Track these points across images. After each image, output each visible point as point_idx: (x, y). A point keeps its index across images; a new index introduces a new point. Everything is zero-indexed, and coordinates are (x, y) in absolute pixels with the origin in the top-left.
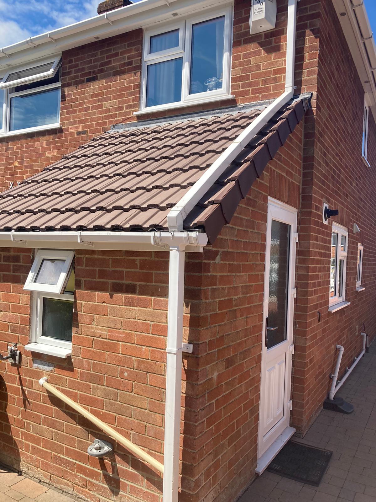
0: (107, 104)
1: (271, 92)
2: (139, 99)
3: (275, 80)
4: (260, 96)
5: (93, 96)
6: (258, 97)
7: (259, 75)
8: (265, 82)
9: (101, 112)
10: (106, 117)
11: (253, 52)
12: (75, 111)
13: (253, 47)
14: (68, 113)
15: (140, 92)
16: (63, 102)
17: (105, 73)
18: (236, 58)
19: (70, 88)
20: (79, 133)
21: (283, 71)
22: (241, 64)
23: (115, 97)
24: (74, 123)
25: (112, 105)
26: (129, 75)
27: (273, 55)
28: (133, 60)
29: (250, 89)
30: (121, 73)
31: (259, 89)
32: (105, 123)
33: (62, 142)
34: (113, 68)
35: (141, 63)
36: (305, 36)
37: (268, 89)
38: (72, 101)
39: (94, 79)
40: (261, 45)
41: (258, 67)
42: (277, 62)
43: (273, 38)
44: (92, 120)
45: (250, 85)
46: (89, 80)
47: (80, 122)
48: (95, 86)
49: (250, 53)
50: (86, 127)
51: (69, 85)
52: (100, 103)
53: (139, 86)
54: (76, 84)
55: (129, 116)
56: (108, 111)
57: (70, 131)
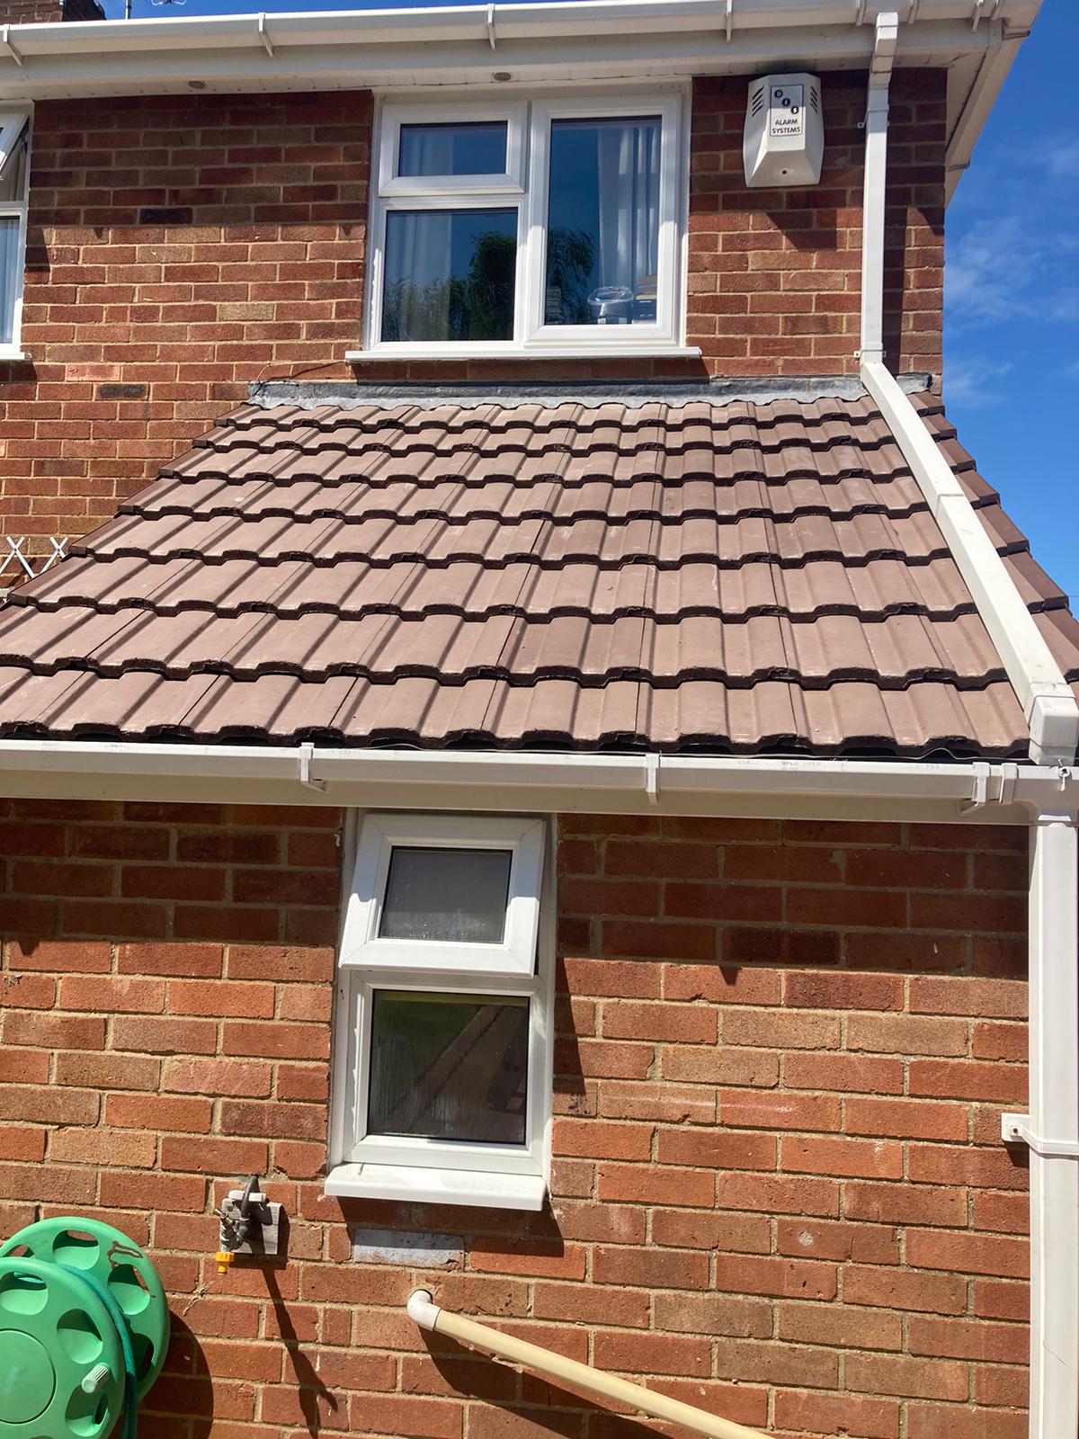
0: (230, 311)
1: (812, 357)
2: (362, 310)
3: (824, 325)
4: (780, 362)
5: (171, 274)
6: (772, 363)
7: (775, 305)
8: (794, 325)
9: (209, 333)
10: (226, 353)
11: (757, 237)
12: (94, 315)
13: (752, 224)
14: (57, 315)
15: (363, 290)
16: (34, 275)
17: (223, 205)
18: (699, 244)
19: (68, 231)
20: (109, 392)
21: (855, 303)
22: (717, 264)
23: (263, 292)
24: (90, 354)
25: (252, 314)
26: (322, 229)
27: (815, 256)
28: (339, 183)
29: (749, 337)
30: (293, 217)
31: (775, 342)
32: (226, 373)
33: (34, 412)
34: (259, 195)
35: (367, 199)
36: (904, 223)
37: (801, 347)
38: (80, 276)
39: (178, 219)
40: (780, 221)
41: (772, 282)
42: (826, 276)
43: (814, 211)
44: (168, 354)
45: (748, 327)
46: (153, 218)
47: (114, 354)
48: (183, 244)
49: (745, 238)
50: (141, 372)
51: (61, 219)
52: (201, 302)
53: (361, 270)
54: (99, 222)
55: (324, 362)
56: (237, 332)
57: (69, 378)
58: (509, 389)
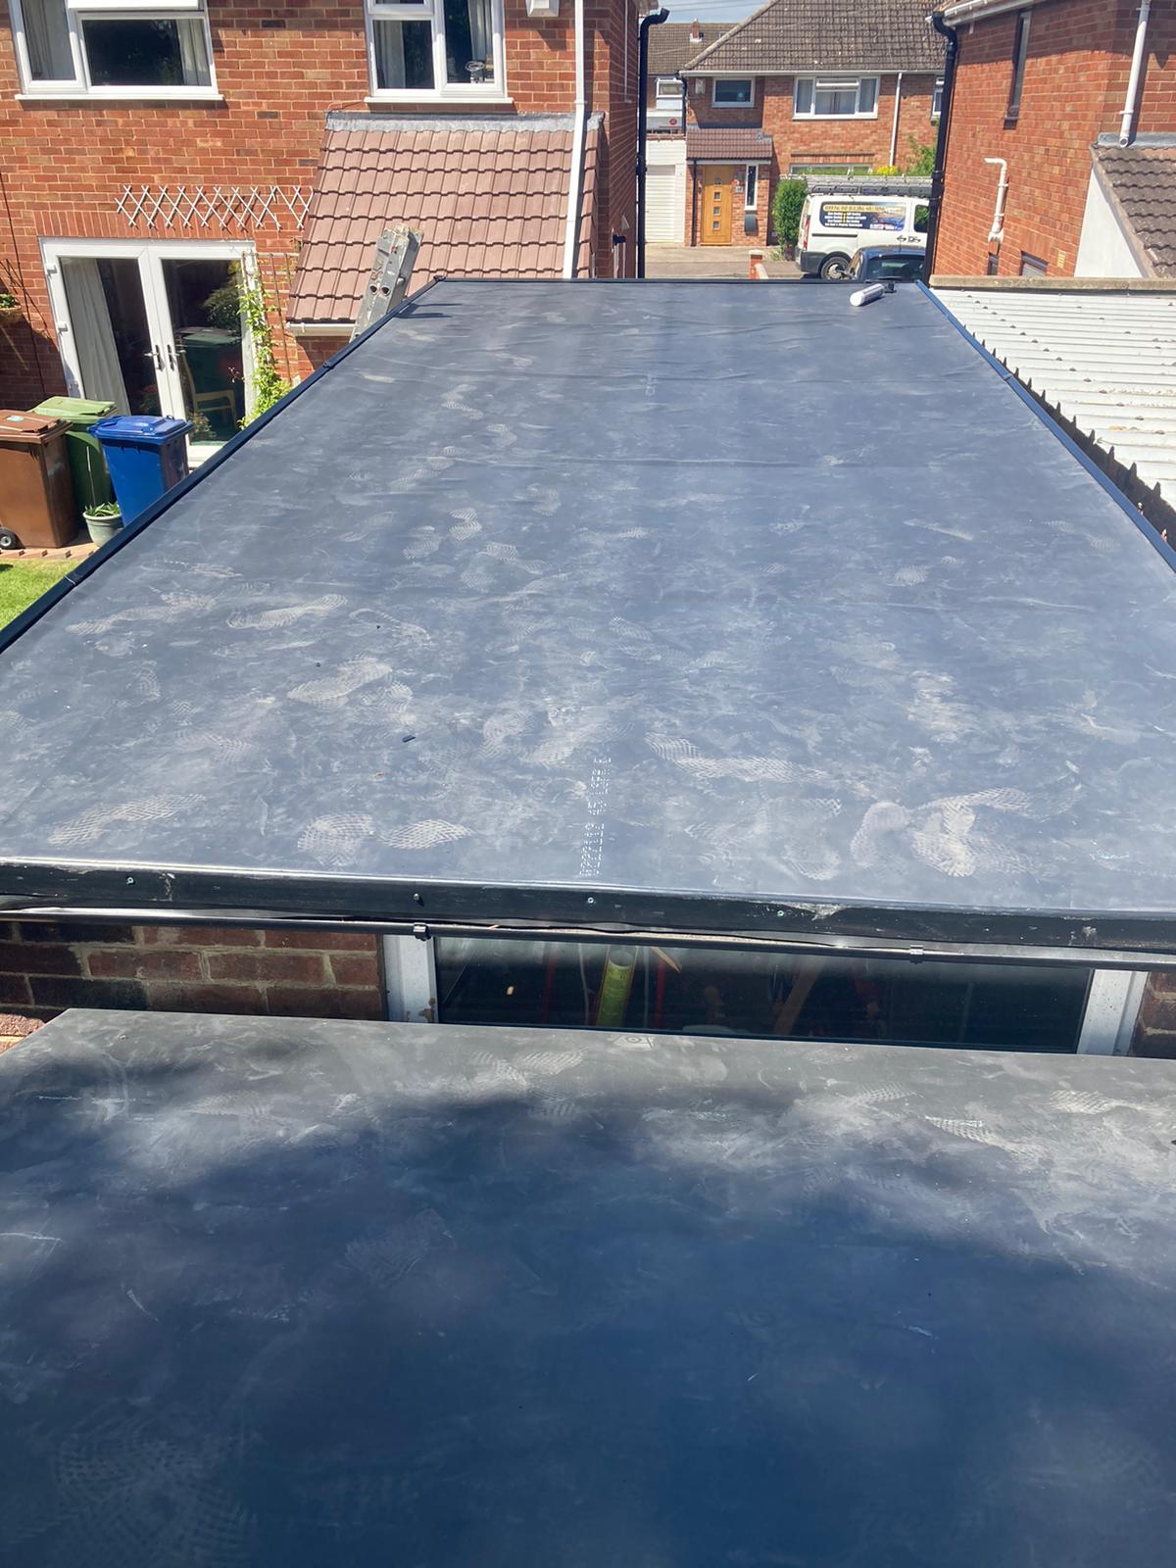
0: (310, 74)
1: (558, 102)
2: (368, 74)
3: (563, 87)
4: (546, 104)
5: (281, 54)
6: (542, 105)
7: (543, 77)
8: (551, 87)
9: (302, 86)
10: (312, 96)
11: (534, 42)
12: (248, 75)
13: (532, 36)
14: (232, 75)
15: (368, 64)
16: (218, 54)
17: (298, 19)
18: (510, 45)
19: (230, 32)
20: (262, 115)
21: (573, 77)
22: (518, 56)
23: (324, 65)
24: (250, 95)
25: (320, 76)
26: (347, 33)
27: (558, 53)
28: (351, 8)
29: (533, 92)
30: (332, 26)
31: (543, 95)
32: (313, 106)
33: (230, 125)
34: (315, 13)
35: (364, 15)
36: (593, 38)
37: (553, 98)
38: (238, 54)
39: (279, 25)
40: (543, 34)
41: (541, 65)
42: (563, 63)
43: (557, 30)
44: (286, 96)
45: (532, 87)
46: (267, 25)
47: (261, 95)
48: (284, 39)
49: (528, 43)
50: (275, 106)
51: (226, 25)
52: (296, 69)
53: (365, 54)
54: (244, 26)
55: (355, 101)
56: (313, 85)
57: (243, 108)
58: (435, 116)
